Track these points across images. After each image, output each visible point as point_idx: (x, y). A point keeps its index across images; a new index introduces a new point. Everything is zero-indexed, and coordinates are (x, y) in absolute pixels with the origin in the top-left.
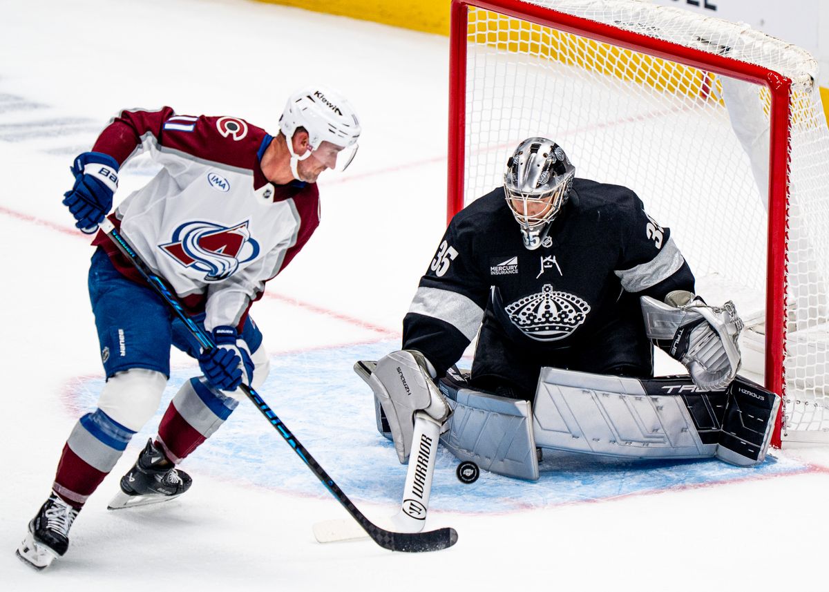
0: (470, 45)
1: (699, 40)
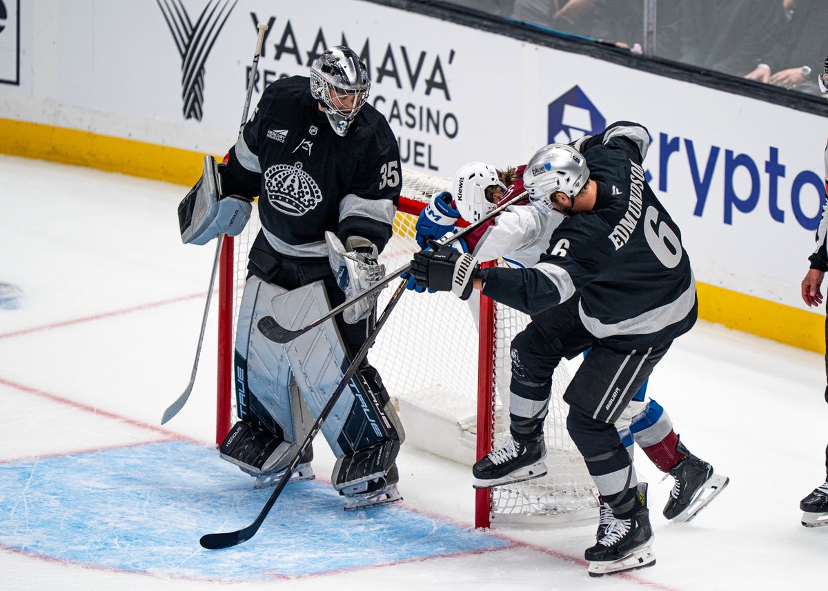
1: (424, 194)
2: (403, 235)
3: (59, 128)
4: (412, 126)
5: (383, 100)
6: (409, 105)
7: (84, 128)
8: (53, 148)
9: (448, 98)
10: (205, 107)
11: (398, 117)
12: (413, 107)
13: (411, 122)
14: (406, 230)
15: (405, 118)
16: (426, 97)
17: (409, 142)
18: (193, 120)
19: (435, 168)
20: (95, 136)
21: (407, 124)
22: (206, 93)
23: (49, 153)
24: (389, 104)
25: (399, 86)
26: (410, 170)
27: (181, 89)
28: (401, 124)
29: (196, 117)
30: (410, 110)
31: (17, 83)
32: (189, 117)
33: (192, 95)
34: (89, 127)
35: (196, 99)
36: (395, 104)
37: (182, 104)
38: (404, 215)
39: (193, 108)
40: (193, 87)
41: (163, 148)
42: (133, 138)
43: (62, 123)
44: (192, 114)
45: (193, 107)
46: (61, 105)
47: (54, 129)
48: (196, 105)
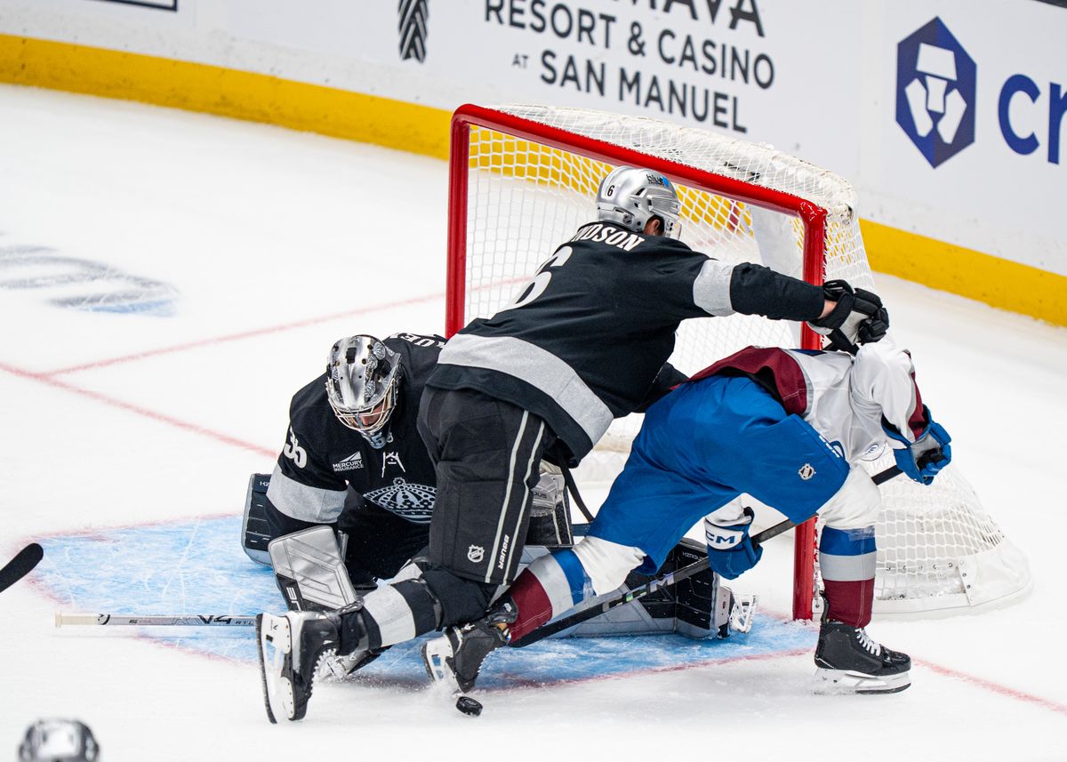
0: (471, 171)
1: (726, 165)
2: (696, 220)
3: (231, 70)
4: (711, 72)
5: (673, 35)
6: (708, 43)
7: (266, 71)
8: (223, 98)
9: (761, 33)
10: (429, 43)
11: (692, 59)
12: (713, 45)
13: (709, 65)
14: (700, 214)
15: (701, 60)
16: (731, 31)
17: (707, 92)
18: (413, 61)
19: (743, 130)
20: (280, 82)
21: (705, 68)
22: (430, 24)
23: (217, 105)
24: (681, 40)
25: (694, 16)
26: (708, 133)
27: (397, 18)
28: (696, 69)
29: (417, 56)
30: (709, 49)
31: (174, 8)
32: (407, 56)
33: (412, 27)
34: (272, 70)
35: (417, 33)
36: (689, 41)
37: (398, 38)
38: (698, 193)
39: (412, 45)
40: (413, 16)
41: (373, 99)
42: (331, 85)
43: (235, 64)
44: (412, 52)
45: (413, 43)
46: (233, 39)
47: (223, 71)
48: (417, 40)
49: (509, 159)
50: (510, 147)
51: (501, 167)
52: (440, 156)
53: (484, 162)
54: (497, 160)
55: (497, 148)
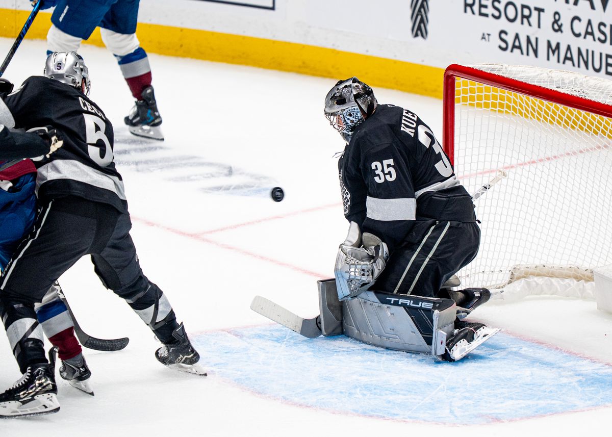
0: (456, 105)
3: (308, 46)
4: (603, 42)
5: (580, 20)
6: (602, 24)
7: (329, 46)
8: (304, 63)
10: (429, 27)
11: (592, 34)
12: (605, 25)
13: (603, 38)
14: (599, 129)
15: (597, 34)
17: (601, 54)
18: (420, 38)
20: (338, 52)
21: (599, 39)
22: (430, 15)
23: (300, 67)
24: (584, 23)
25: (593, 7)
26: (602, 79)
27: (410, 12)
28: (594, 40)
29: (422, 36)
30: (602, 28)
31: (273, 8)
32: (416, 35)
33: (419, 17)
34: (333, 45)
35: (422, 21)
36: (589, 23)
37: (410, 25)
38: (597, 116)
39: (419, 28)
40: (419, 11)
41: (395, 62)
42: (369, 54)
43: (311, 42)
44: (419, 33)
45: (420, 28)
46: (310, 27)
47: (304, 46)
48: (422, 25)
49: (479, 98)
50: (480, 90)
51: (475, 102)
52: (437, 97)
53: (465, 99)
54: (472, 98)
55: (472, 91)
